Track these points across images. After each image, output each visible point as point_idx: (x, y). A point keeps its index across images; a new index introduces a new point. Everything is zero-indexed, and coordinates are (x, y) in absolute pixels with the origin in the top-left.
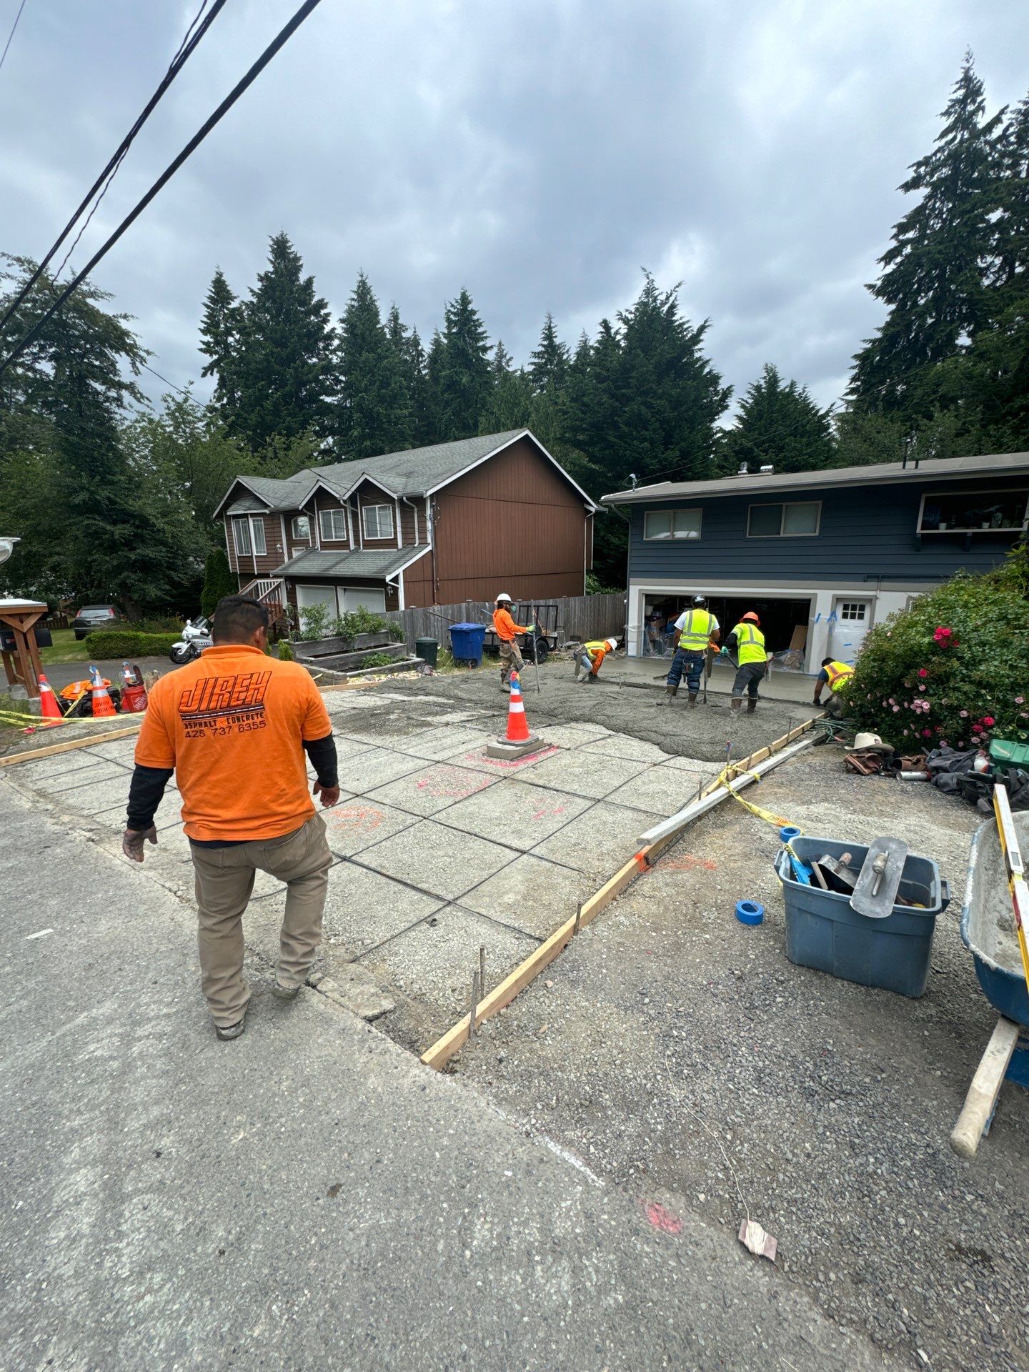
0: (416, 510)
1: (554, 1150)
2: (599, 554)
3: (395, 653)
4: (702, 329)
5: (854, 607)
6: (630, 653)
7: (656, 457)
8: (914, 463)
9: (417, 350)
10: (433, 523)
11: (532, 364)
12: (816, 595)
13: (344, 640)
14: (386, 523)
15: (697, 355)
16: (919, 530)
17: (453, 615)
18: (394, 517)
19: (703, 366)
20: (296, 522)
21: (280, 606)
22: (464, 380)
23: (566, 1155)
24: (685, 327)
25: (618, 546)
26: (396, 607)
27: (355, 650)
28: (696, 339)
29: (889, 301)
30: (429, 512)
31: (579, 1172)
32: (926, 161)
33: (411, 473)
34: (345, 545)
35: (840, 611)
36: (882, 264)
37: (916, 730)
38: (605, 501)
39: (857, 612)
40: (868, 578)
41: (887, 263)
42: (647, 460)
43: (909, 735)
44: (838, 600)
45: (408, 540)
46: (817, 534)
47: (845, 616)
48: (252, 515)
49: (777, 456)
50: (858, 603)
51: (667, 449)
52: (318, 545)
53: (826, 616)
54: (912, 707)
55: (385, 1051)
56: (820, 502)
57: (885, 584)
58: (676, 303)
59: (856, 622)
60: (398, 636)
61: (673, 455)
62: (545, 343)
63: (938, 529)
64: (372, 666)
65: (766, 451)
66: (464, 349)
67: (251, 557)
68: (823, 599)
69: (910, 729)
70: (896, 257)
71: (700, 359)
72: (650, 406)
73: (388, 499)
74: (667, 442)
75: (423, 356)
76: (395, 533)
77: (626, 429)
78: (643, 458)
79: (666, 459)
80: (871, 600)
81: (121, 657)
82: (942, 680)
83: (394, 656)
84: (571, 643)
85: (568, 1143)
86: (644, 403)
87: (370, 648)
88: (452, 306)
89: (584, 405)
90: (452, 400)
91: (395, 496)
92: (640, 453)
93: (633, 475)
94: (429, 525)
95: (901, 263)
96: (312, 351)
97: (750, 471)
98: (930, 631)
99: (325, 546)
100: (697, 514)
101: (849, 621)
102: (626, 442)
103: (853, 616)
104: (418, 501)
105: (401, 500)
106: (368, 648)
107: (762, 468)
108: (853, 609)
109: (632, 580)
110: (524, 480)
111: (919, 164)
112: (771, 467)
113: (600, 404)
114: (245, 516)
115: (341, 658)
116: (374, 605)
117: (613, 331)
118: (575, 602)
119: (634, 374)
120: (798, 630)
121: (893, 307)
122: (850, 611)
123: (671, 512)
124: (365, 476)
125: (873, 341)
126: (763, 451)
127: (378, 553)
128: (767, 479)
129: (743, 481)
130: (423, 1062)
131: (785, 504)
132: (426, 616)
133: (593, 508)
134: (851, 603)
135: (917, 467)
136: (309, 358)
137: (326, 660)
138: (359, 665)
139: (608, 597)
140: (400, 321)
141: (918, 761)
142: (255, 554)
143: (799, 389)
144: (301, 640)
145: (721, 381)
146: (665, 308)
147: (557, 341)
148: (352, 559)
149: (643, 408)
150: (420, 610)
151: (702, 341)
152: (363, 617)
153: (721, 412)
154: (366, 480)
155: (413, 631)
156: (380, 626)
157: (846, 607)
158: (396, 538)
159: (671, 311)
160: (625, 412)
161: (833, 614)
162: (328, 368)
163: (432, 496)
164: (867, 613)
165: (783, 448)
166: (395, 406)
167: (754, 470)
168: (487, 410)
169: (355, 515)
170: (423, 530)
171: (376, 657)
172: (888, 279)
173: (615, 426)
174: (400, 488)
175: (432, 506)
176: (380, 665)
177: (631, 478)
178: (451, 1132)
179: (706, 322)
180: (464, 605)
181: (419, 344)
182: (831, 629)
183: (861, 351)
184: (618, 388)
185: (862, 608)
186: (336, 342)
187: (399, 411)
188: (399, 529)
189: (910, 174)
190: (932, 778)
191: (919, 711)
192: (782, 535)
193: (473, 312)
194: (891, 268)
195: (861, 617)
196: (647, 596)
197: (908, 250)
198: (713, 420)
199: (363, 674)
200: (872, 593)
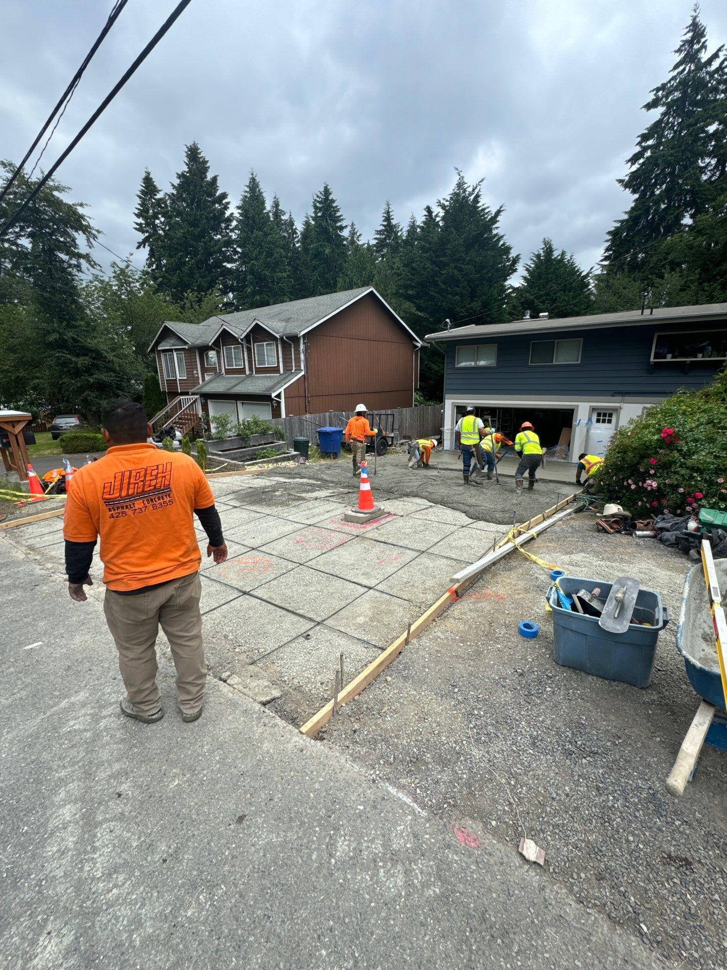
0: (293, 346)
1: (392, 791)
2: (423, 377)
3: (279, 448)
4: (498, 213)
5: (605, 415)
6: (445, 448)
7: (464, 307)
8: (649, 311)
9: (292, 229)
10: (305, 355)
11: (376, 239)
12: (578, 406)
13: (243, 439)
14: (271, 355)
15: (495, 232)
16: (652, 359)
17: (320, 421)
18: (277, 351)
19: (499, 240)
20: (207, 355)
21: (197, 415)
22: (327, 251)
23: (400, 795)
24: (486, 211)
25: (437, 371)
26: (279, 415)
27: (251, 447)
28: (494, 220)
29: (634, 192)
30: (302, 347)
31: (409, 806)
32: (663, 87)
33: (289, 319)
34: (242, 371)
35: (594, 418)
36: (630, 164)
37: (647, 502)
38: (428, 339)
39: (607, 418)
40: (615, 393)
41: (633, 164)
42: (458, 309)
43: (642, 506)
44: (593, 409)
45: (287, 368)
46: (579, 362)
47: (598, 421)
48: (176, 350)
49: (551, 305)
50: (608, 412)
51: (472, 301)
52: (223, 371)
53: (584, 421)
54: (645, 485)
55: (275, 725)
56: (582, 339)
57: (627, 398)
58: (480, 193)
59: (606, 425)
60: (281, 437)
61: (476, 305)
62: (385, 223)
63: (665, 358)
64: (263, 458)
65: (543, 302)
66: (326, 228)
67: (176, 380)
68: (583, 409)
69: (643, 501)
70: (639, 159)
71: (496, 235)
72: (460, 270)
73: (274, 338)
74: (473, 296)
75: (296, 233)
76: (278, 363)
77: (444, 287)
78: (455, 308)
79: (471, 308)
80: (617, 410)
81: (85, 452)
82: (666, 466)
83: (278, 450)
84: (404, 441)
85: (402, 787)
86: (456, 268)
87: (261, 445)
88: (318, 196)
89: (413, 269)
90: (318, 266)
91: (278, 336)
92: (453, 304)
93: (448, 320)
94: (302, 356)
95: (643, 164)
96: (217, 229)
97: (532, 317)
98: (659, 431)
99: (228, 372)
100: (494, 348)
101: (601, 425)
102: (443, 296)
103: (604, 421)
104: (295, 339)
105: (282, 338)
106: (259, 445)
107: (541, 314)
108: (604, 416)
109: (447, 396)
110: (370, 323)
111: (658, 89)
112: (546, 314)
113: (425, 269)
114: (171, 350)
115: (241, 452)
116: (264, 414)
117: (434, 214)
118: (406, 412)
119: (449, 246)
120: (565, 431)
121: (636, 196)
122: (601, 418)
123: (475, 346)
124: (256, 322)
125: (622, 222)
126: (542, 302)
127: (266, 377)
128: (544, 322)
129: (527, 324)
130: (301, 733)
131: (556, 341)
132: (300, 422)
133: (420, 344)
134: (602, 412)
135: (651, 313)
136: (215, 235)
137: (230, 454)
138: (253, 457)
139: (430, 407)
140: (280, 208)
141: (648, 523)
142: (178, 378)
143: (568, 257)
144: (212, 439)
145: (511, 251)
146: (472, 198)
147: (394, 222)
148: (248, 381)
149: (455, 271)
150: (296, 418)
151: (498, 221)
152: (256, 423)
153: (511, 274)
154: (257, 324)
155: (291, 433)
156: (268, 429)
157: (599, 415)
158: (278, 366)
159: (476, 200)
160: (442, 274)
161: (590, 419)
162: (229, 243)
163: (304, 335)
164: (614, 419)
165: (556, 299)
166: (277, 270)
167: (535, 316)
168: (343, 273)
169: (249, 350)
170: (298, 360)
171: (265, 451)
172: (633, 176)
173: (436, 284)
174: (281, 330)
175: (304, 343)
176: (269, 457)
177: (447, 322)
178: (321, 779)
179: (501, 207)
180: (327, 414)
181: (293, 224)
182: (588, 431)
183: (613, 229)
184: (437, 256)
185: (611, 415)
186: (234, 223)
187: (280, 274)
188: (281, 360)
189: (651, 97)
190: (658, 535)
191: (649, 488)
192: (554, 363)
193: (333, 201)
194: (635, 167)
195: (610, 421)
196: (458, 407)
197: (648, 153)
198: (506, 280)
199: (257, 463)
200: (618, 405)
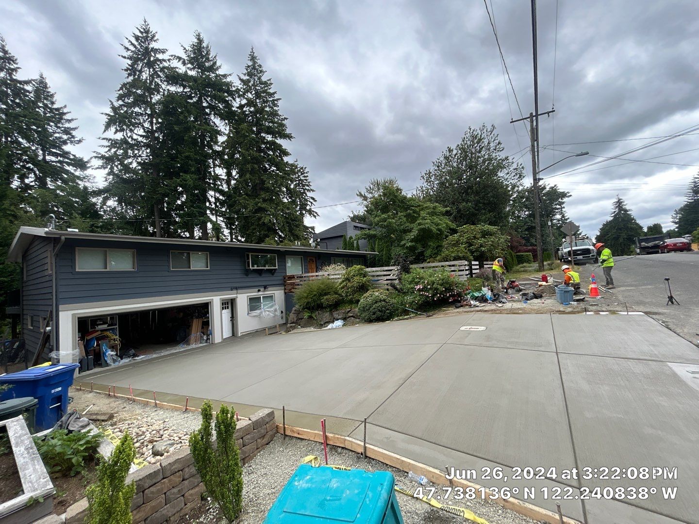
12: (213, 299)
16: (251, 268)
35: (221, 307)
39: (226, 306)
40: (233, 288)
44: (222, 301)
46: (209, 268)
47: (223, 309)
50: (227, 302)
56: (208, 253)
57: (239, 291)
68: (216, 300)
80: (236, 299)
101: (225, 311)
103: (225, 309)
108: (225, 304)
109: (63, 307)
122: (224, 306)
131: (191, 252)
134: (224, 302)
157: (223, 304)
164: (229, 306)
182: (221, 316)
185: (228, 304)
192: (192, 269)
195: (228, 308)
196: (78, 318)
200: (235, 296)
